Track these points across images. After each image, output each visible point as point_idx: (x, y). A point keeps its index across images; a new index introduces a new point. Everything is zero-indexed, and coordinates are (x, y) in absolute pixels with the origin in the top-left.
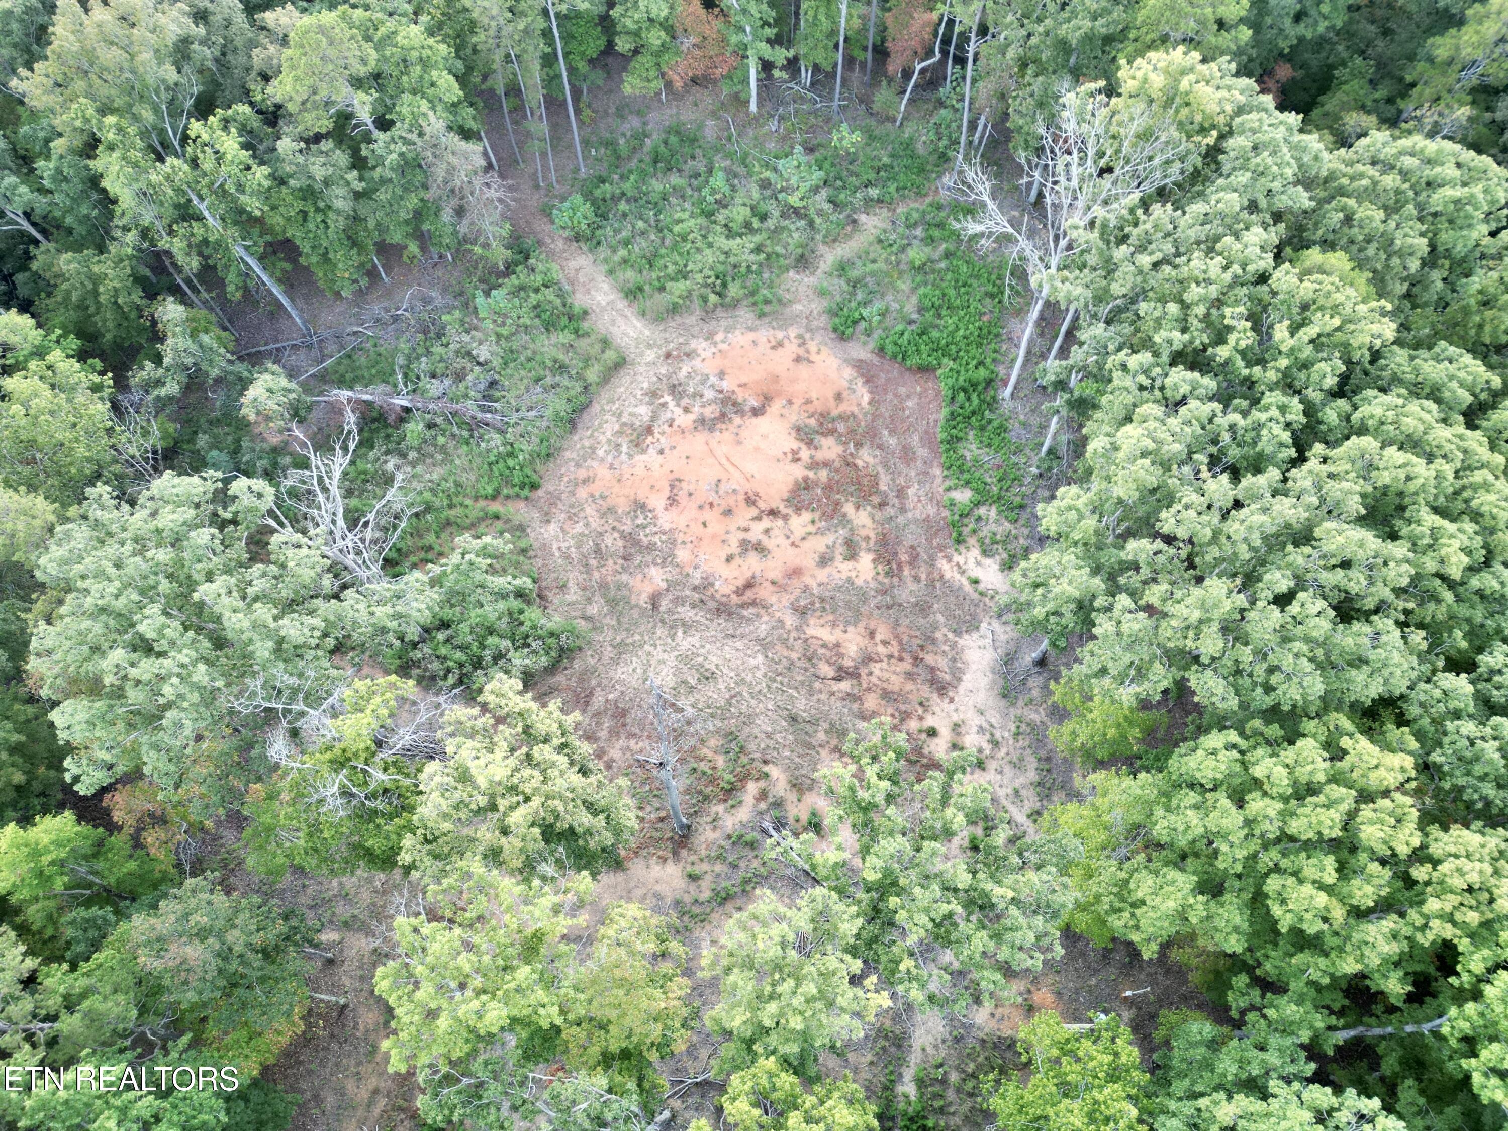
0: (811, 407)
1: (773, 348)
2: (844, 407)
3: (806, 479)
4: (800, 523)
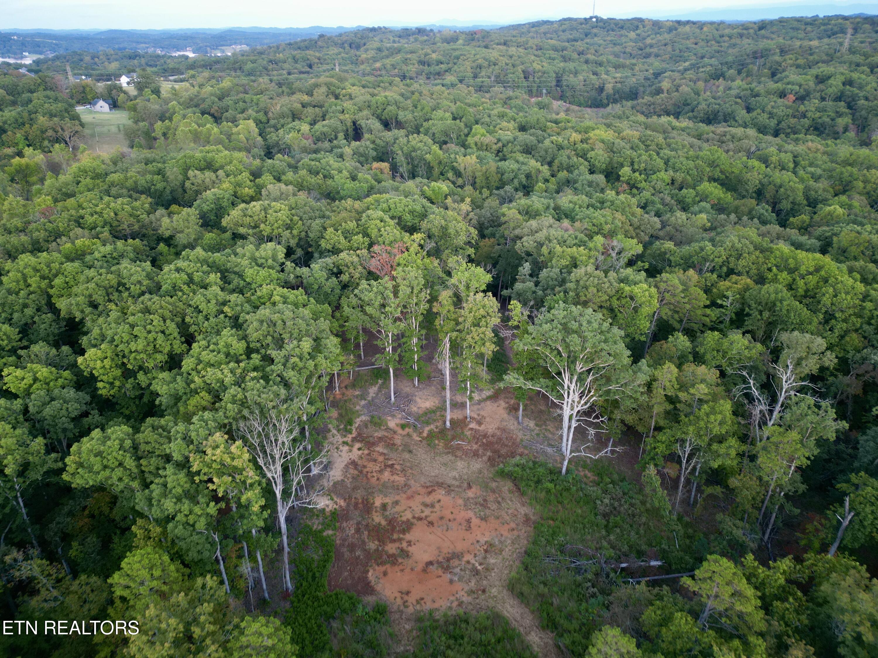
0: (401, 567)
1: (422, 599)
2: (382, 569)
3: (404, 534)
4: (408, 515)
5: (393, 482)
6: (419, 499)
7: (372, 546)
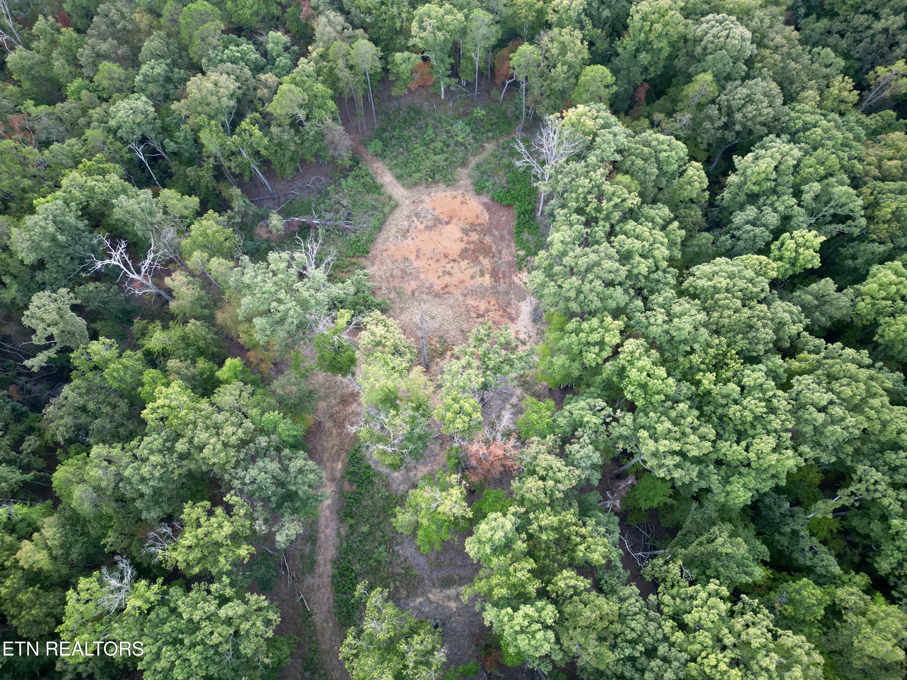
0: (467, 221)
1: (453, 198)
2: (480, 221)
3: (466, 248)
4: (464, 264)
6: (454, 280)
7: (488, 239)
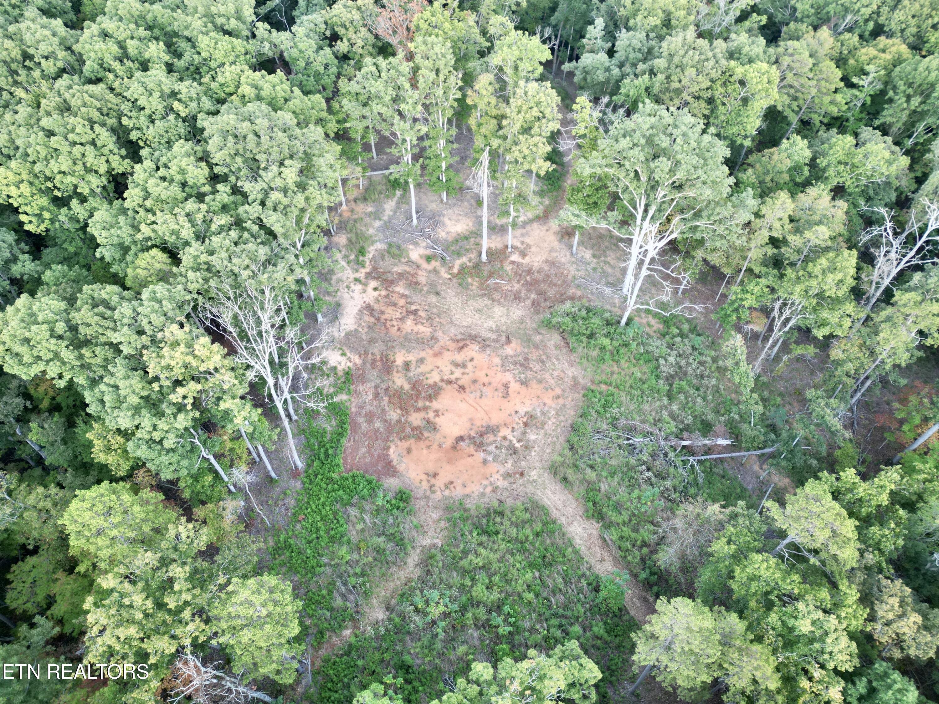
0: (428, 443)
1: (452, 483)
2: (405, 444)
3: (431, 401)
4: (435, 378)
5: (417, 333)
6: (448, 356)
7: (394, 415)
